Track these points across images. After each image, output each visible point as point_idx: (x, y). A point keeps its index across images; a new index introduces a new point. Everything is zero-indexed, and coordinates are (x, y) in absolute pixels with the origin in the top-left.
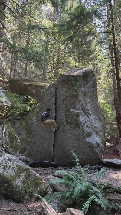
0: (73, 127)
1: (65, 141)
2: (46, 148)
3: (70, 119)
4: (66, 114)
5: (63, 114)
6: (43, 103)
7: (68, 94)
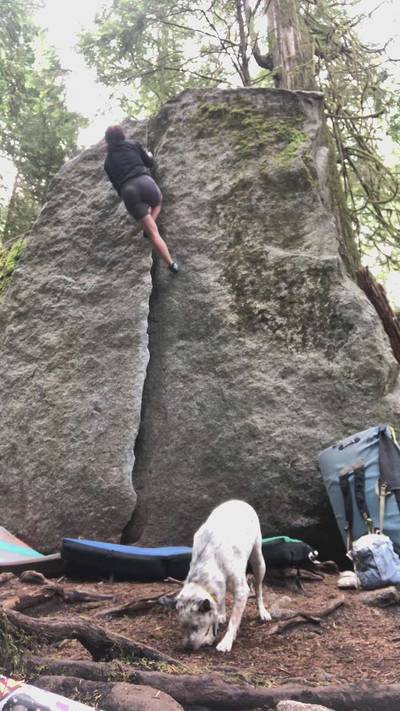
0: (298, 338)
1: (231, 413)
2: (73, 465)
3: (266, 298)
4: (230, 277)
5: (211, 278)
6: (58, 222)
7: (249, 173)
